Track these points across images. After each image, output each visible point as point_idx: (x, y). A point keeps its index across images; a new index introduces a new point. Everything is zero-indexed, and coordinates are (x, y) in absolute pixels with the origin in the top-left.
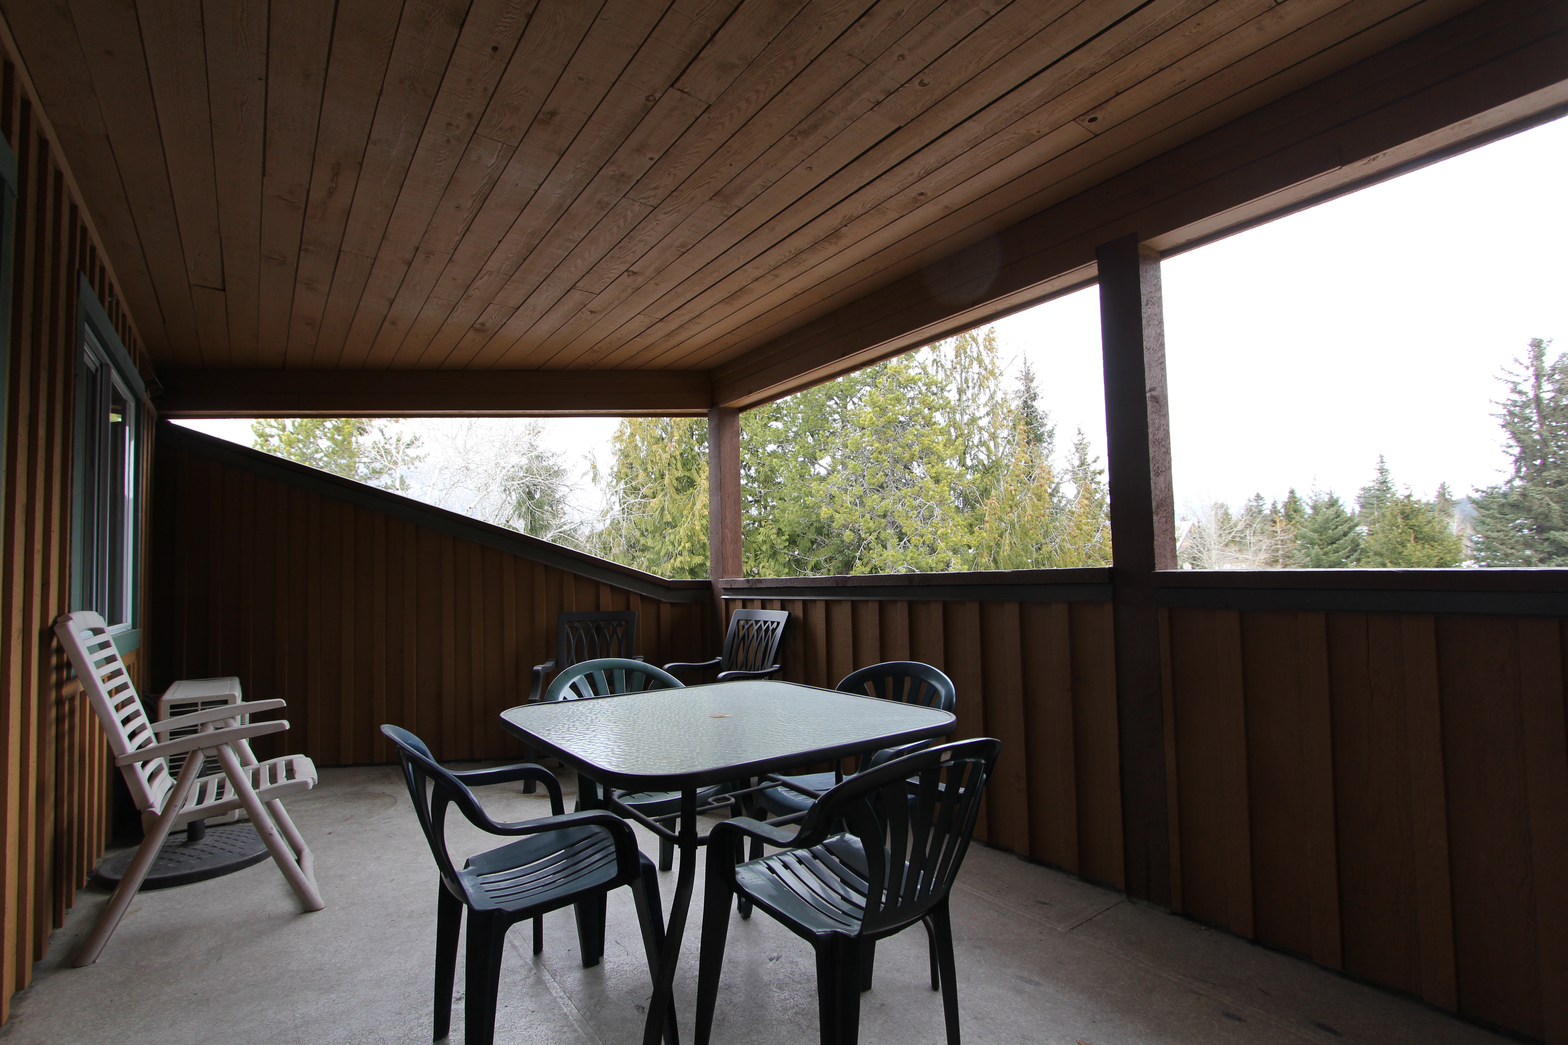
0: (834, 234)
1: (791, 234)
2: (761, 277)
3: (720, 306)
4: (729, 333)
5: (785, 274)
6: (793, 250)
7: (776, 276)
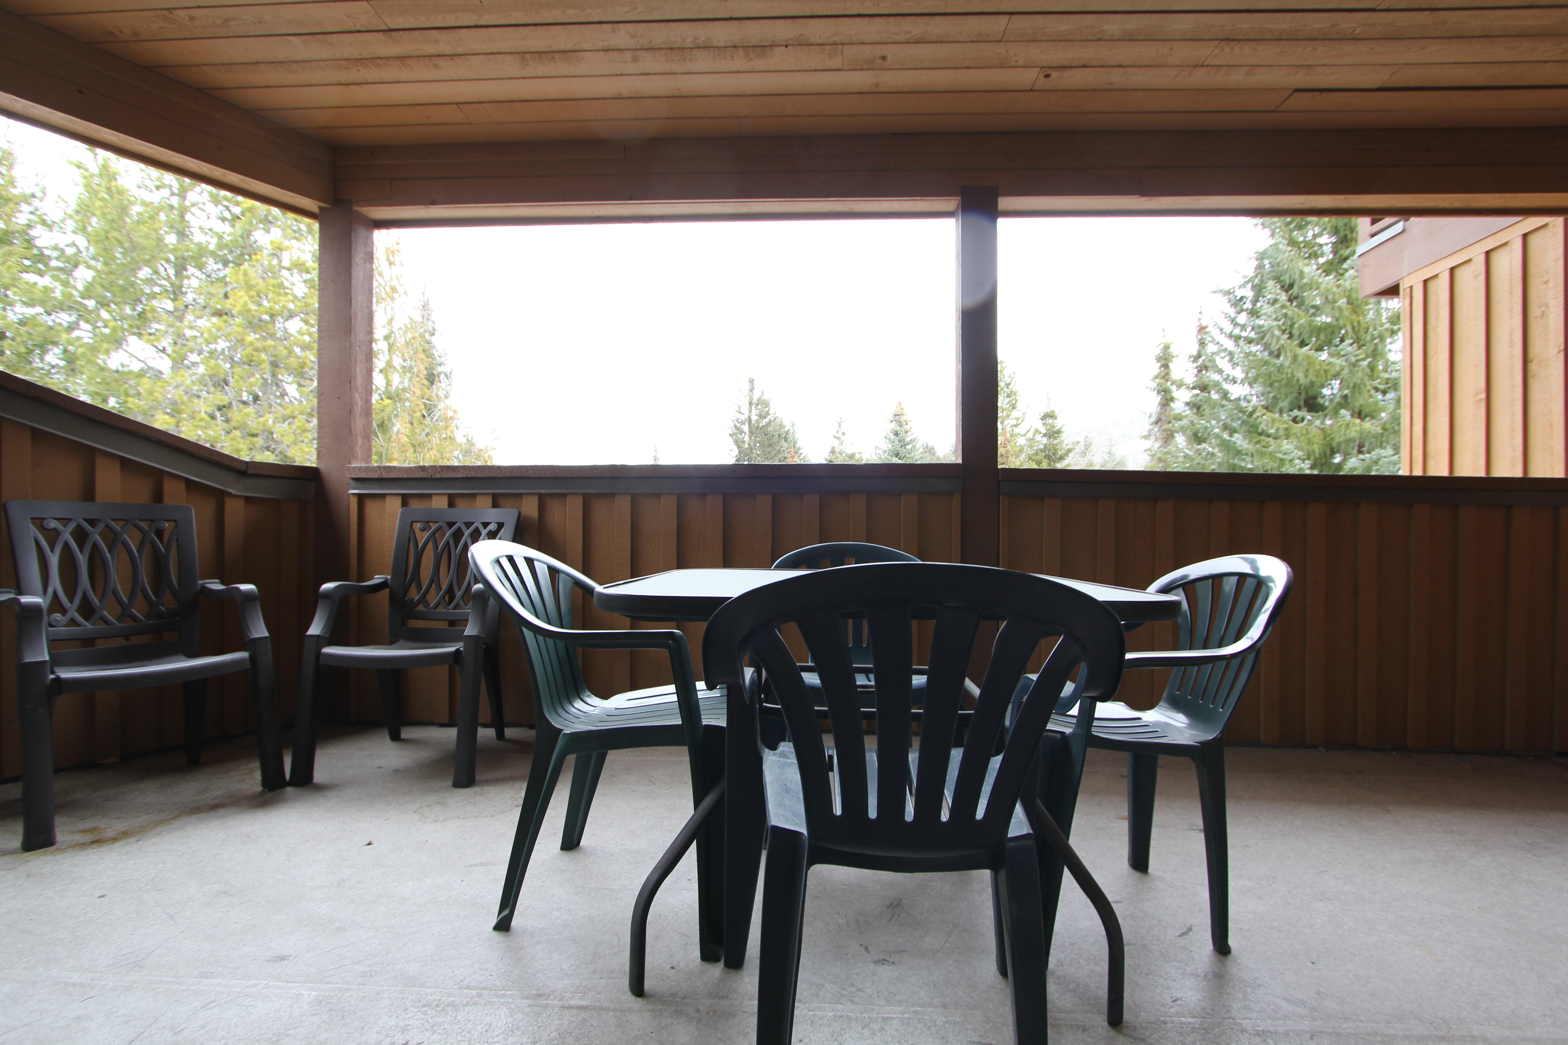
0: (763, 48)
1: (731, 19)
2: (617, 50)
3: (508, 58)
4: (457, 104)
5: (649, 63)
6: (702, 39)
7: (635, 59)
